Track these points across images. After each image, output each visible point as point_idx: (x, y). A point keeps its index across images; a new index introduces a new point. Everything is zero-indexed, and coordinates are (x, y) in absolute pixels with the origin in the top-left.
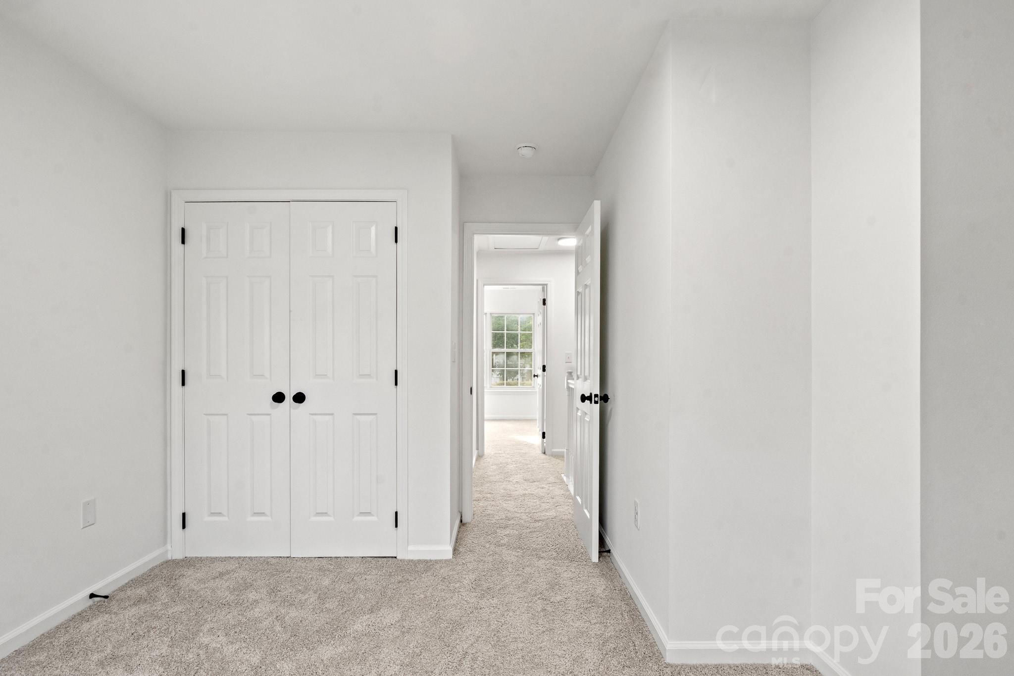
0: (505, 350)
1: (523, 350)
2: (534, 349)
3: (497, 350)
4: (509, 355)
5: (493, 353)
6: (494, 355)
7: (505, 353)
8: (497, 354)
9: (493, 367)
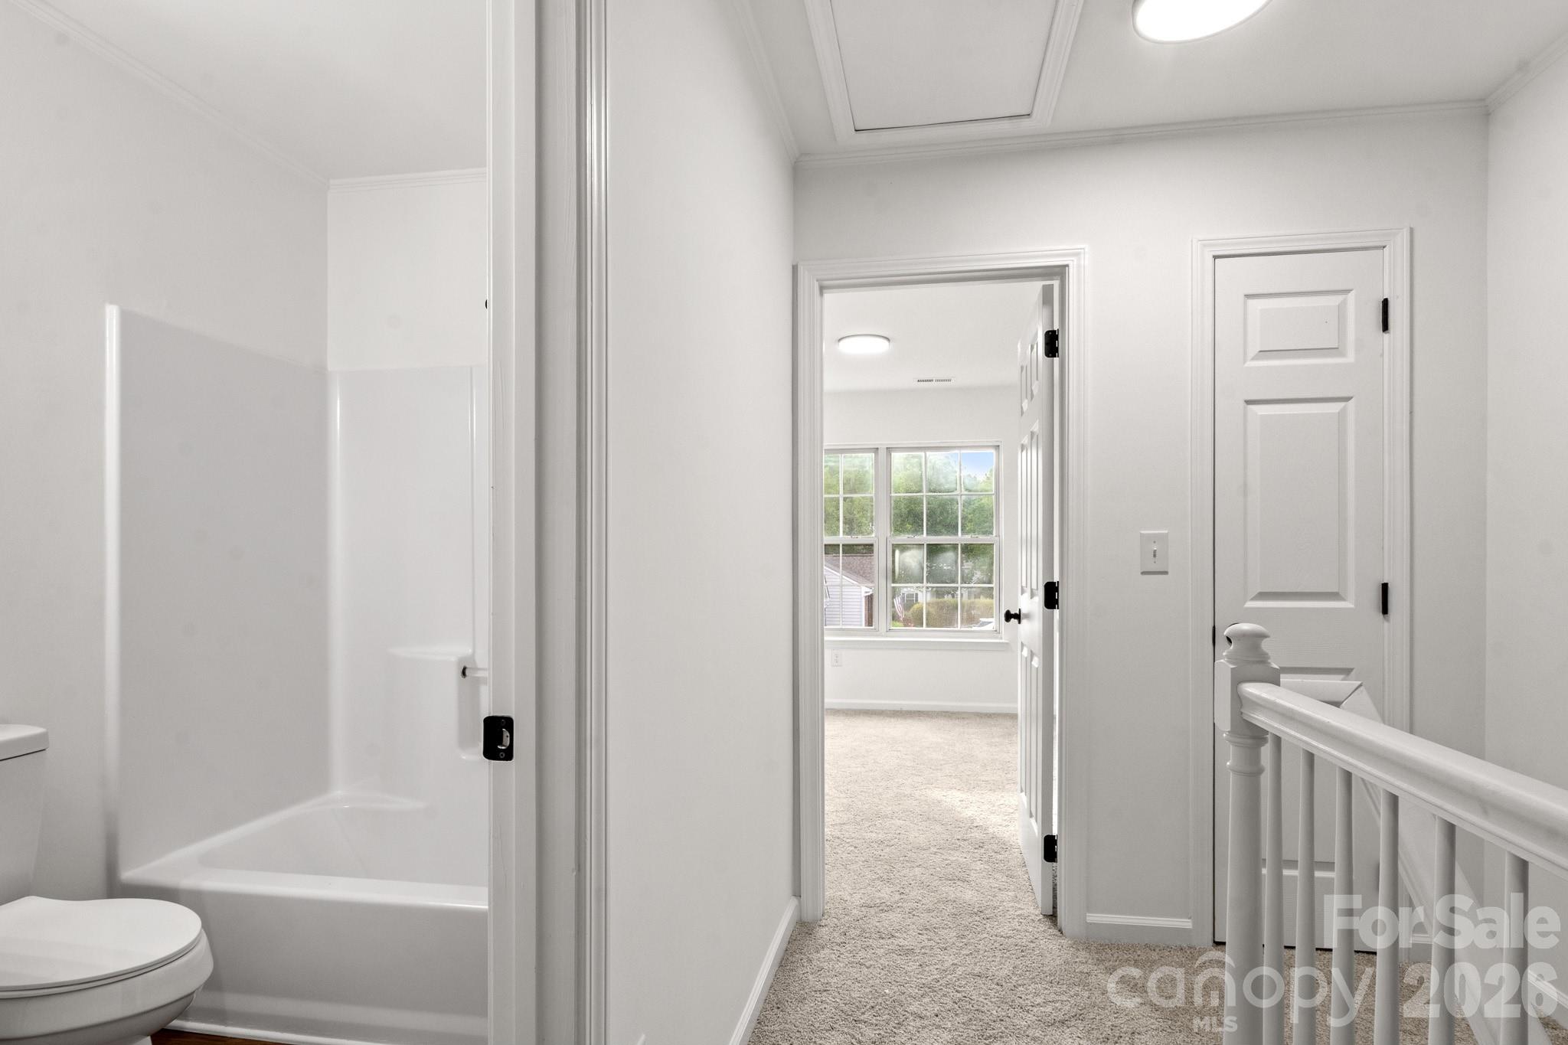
0: (925, 538)
1: (968, 539)
2: (998, 536)
3: (903, 538)
4: (934, 550)
5: (895, 547)
6: (897, 552)
7: (925, 546)
8: (903, 548)
9: (894, 581)
